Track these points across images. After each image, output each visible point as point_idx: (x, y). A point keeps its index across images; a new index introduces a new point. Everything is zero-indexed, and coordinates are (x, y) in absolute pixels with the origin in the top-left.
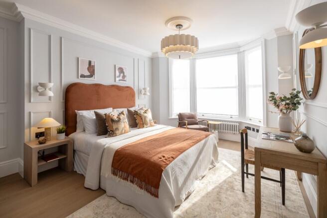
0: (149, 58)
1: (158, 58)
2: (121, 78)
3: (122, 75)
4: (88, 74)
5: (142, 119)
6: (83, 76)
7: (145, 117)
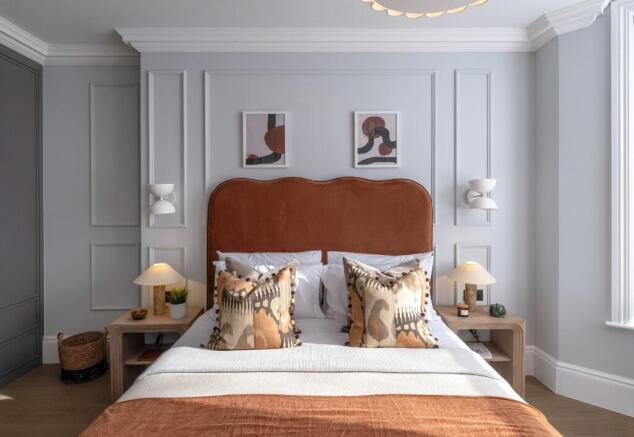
0: (517, 55)
1: (555, 39)
2: (375, 152)
3: (378, 141)
4: (268, 152)
5: (363, 308)
6: (252, 160)
7: (381, 304)
